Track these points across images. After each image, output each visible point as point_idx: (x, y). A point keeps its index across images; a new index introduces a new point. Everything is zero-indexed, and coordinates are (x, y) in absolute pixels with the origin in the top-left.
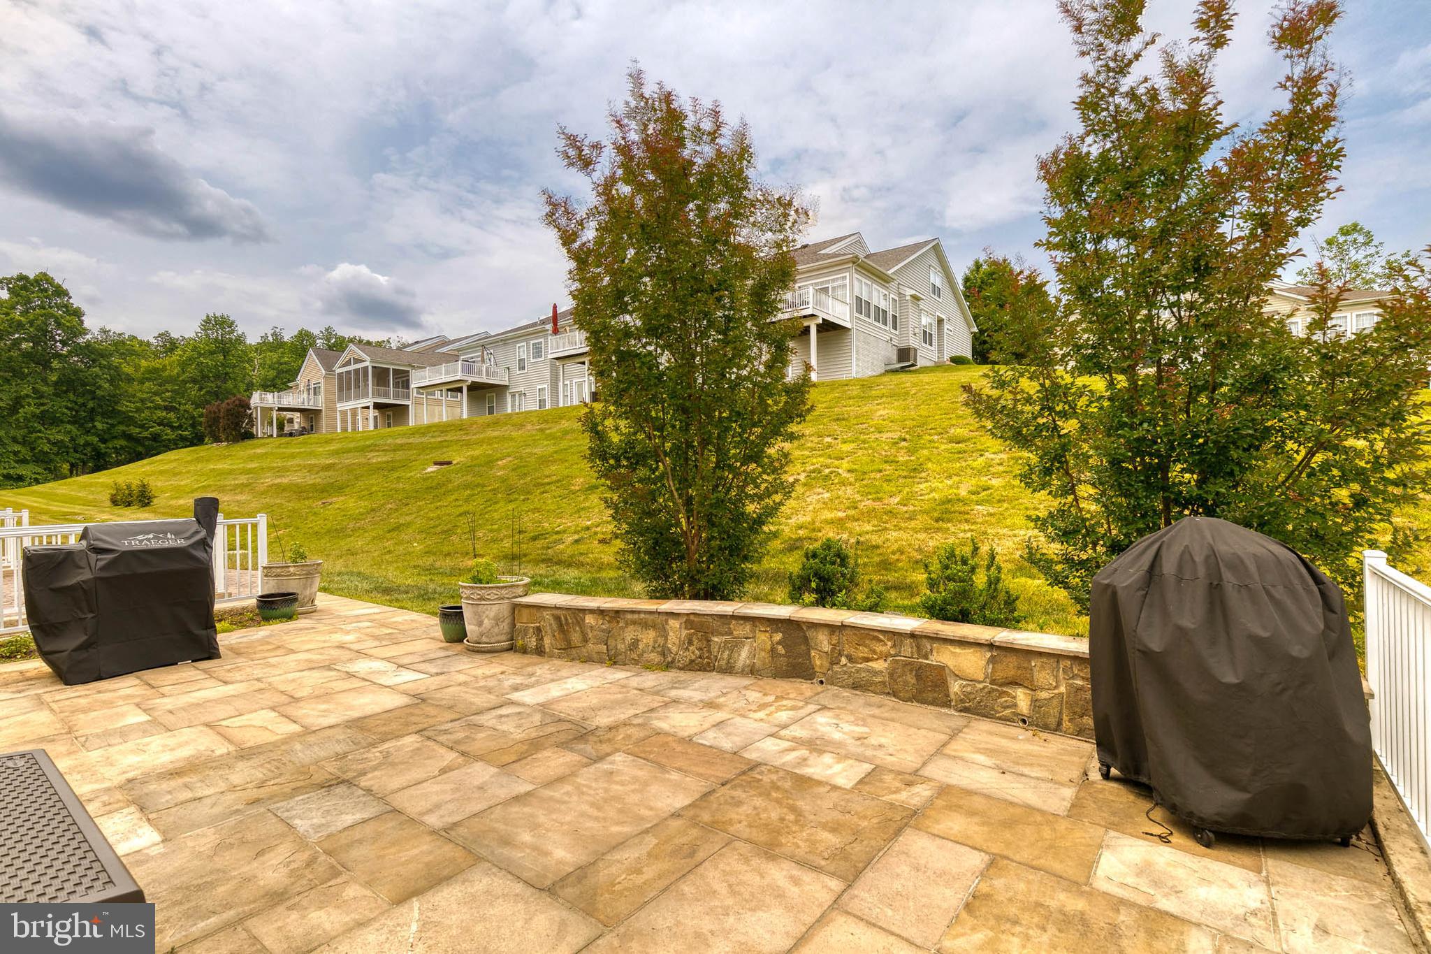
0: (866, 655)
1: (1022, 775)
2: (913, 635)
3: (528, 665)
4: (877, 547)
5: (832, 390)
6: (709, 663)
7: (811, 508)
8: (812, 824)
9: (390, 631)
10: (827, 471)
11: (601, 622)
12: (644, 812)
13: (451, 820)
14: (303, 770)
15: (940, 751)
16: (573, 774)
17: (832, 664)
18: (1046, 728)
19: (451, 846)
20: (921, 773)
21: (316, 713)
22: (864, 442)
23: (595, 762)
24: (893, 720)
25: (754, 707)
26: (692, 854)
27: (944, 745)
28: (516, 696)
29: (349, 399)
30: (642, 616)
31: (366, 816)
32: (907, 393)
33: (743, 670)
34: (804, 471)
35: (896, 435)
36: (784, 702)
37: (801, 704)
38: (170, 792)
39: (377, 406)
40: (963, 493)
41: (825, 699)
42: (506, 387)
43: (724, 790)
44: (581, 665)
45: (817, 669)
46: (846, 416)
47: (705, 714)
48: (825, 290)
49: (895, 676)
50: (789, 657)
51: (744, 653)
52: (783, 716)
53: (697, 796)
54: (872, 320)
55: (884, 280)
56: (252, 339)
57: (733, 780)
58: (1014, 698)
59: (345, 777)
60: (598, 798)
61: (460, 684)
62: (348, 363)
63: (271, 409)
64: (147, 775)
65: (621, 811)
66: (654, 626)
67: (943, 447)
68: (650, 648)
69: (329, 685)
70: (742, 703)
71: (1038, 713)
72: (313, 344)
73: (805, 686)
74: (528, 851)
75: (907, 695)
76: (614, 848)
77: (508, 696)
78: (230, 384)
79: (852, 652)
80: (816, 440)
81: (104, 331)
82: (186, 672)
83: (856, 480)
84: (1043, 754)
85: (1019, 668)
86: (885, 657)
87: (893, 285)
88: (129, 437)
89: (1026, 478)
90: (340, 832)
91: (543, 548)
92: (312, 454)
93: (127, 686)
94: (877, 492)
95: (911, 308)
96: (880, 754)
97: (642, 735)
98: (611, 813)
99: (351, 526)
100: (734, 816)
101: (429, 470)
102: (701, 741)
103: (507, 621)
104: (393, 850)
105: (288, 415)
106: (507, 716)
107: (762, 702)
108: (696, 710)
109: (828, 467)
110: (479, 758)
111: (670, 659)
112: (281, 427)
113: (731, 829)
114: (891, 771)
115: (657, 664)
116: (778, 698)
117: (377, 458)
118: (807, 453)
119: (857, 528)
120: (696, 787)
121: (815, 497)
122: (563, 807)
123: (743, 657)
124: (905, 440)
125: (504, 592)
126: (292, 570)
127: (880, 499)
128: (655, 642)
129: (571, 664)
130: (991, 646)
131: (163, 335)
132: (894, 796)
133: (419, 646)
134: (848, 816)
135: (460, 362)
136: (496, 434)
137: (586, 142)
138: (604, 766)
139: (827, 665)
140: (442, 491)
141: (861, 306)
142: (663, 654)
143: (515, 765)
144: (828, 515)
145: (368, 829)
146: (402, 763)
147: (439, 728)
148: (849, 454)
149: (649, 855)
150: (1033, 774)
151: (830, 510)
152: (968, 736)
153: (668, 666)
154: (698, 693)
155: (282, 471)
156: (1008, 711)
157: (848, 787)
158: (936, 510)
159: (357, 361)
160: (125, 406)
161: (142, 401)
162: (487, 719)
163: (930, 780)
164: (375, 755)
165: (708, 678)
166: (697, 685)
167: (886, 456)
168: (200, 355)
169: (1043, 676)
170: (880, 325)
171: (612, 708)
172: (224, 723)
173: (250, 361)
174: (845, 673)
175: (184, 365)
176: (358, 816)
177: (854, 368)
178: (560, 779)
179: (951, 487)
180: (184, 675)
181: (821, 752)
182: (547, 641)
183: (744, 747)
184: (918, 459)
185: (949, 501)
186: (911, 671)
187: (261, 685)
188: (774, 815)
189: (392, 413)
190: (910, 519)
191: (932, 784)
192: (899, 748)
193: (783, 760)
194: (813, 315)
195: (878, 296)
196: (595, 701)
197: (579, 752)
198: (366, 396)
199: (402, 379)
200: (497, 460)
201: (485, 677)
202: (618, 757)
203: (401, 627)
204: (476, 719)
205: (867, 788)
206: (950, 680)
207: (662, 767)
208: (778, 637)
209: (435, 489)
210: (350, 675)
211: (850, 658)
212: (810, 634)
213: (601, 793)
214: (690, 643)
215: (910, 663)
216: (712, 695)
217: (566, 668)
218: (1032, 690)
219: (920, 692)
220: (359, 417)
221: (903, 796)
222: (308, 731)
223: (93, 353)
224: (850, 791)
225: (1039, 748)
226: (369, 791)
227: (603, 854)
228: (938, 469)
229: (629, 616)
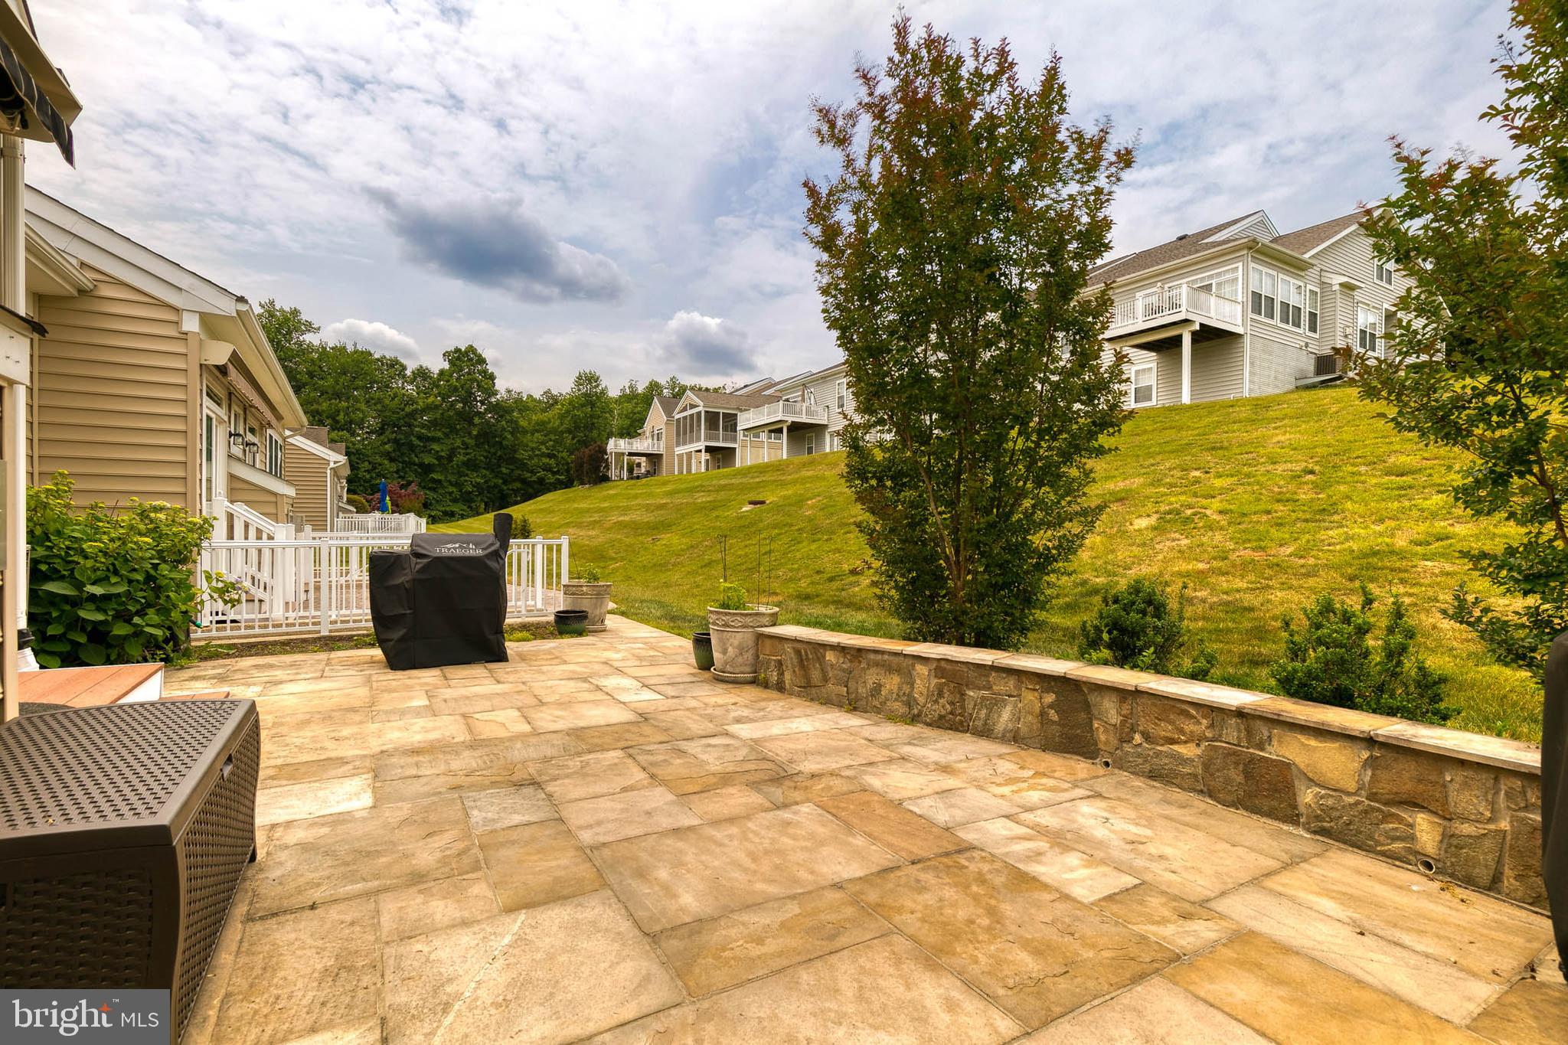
0: (1169, 735)
1: (1397, 944)
2: (1240, 713)
3: (764, 700)
4: (1251, 609)
5: (1210, 413)
6: (961, 722)
7: (1160, 557)
8: (1010, 938)
9: (656, 653)
10: (1189, 512)
11: (841, 660)
12: (803, 875)
13: (602, 839)
14: (510, 767)
15: (1257, 881)
16: (748, 817)
17: (1122, 741)
18: (1469, 882)
19: (589, 865)
20: (1213, 905)
21: (550, 718)
22: (1248, 475)
23: (778, 808)
24: (1197, 827)
25: (999, 780)
26: (832, 937)
27: (1268, 875)
28: (735, 728)
29: (685, 443)
30: (886, 657)
31: (533, 819)
32: (1324, 413)
33: (1004, 736)
34: (1156, 512)
35: (1298, 467)
36: (1044, 781)
37: (1067, 785)
38: (402, 767)
39: (708, 449)
40: (1401, 542)
41: (1103, 786)
42: (824, 427)
43: (913, 870)
44: (819, 707)
45: (1101, 746)
46: (1226, 444)
47: (933, 778)
48: (1207, 288)
49: (1213, 768)
50: (1064, 726)
51: (1006, 714)
52: (1035, 796)
53: (875, 869)
54: (1277, 320)
55: (1297, 267)
56: (614, 393)
57: (929, 859)
58: (1411, 826)
59: (538, 779)
60: (760, 847)
61: (688, 709)
62: (685, 409)
63: (623, 454)
64: (396, 749)
65: (777, 867)
66: (898, 671)
67: (1374, 481)
68: (894, 696)
69: (576, 695)
70: (988, 772)
71: (1456, 856)
72: (660, 394)
73: (1082, 765)
74: (657, 888)
75: (1230, 798)
76: (748, 907)
77: (726, 727)
78: (595, 433)
79: (1151, 729)
80: (1179, 474)
81: (509, 391)
82: (478, 671)
83: (1229, 524)
84: (1451, 920)
85: (1420, 781)
86: (1198, 740)
87: (1313, 273)
88: (524, 481)
89: (1466, 496)
90: (503, 829)
91: (838, 590)
92: (651, 495)
93: (429, 676)
94: (1261, 540)
95: (1340, 301)
96: (1157, 867)
97: (845, 789)
98: (765, 866)
99: (673, 560)
100: (909, 904)
101: (744, 509)
102: (912, 808)
103: (751, 652)
104: (535, 858)
105: (637, 459)
106: (715, 746)
107: (1013, 775)
108: (925, 771)
109: (1190, 507)
110: (664, 783)
111: (916, 711)
112: (631, 470)
113: (897, 919)
114: (1164, 893)
115: (902, 716)
116: (1037, 774)
117: (702, 498)
118: (1163, 490)
119: (1223, 583)
120: (880, 857)
121: (1168, 543)
122: (718, 850)
123: (1005, 718)
124: (1312, 472)
125: (748, 620)
126: (584, 589)
127: (1263, 549)
128: (900, 689)
129: (808, 704)
130: (1370, 741)
131: (547, 392)
132: (1153, 928)
133: (672, 670)
134: (1067, 939)
135: (781, 402)
136: (810, 473)
137: (841, 111)
138: (786, 815)
139: (1114, 742)
140: (753, 530)
141: (1260, 303)
142: (909, 706)
143: (694, 796)
144: (1184, 566)
145: (527, 832)
146: (593, 775)
147: (643, 747)
148: (1223, 491)
149: (783, 925)
150: (1420, 948)
151: (1188, 560)
152: (1316, 870)
153: (914, 719)
154: (936, 753)
155: (626, 510)
156: (1397, 846)
157: (1086, 901)
158: (1351, 565)
159: (693, 406)
160: (522, 454)
161: (533, 449)
162: (692, 747)
163: (1222, 917)
164: (575, 763)
165: (960, 739)
166: (939, 745)
167: (1280, 493)
168: (574, 408)
169: (1466, 798)
170: (1290, 327)
171: (827, 755)
172: (477, 716)
173: (611, 411)
174: (1139, 755)
175: (562, 417)
176: (526, 818)
177: (1247, 385)
178: (731, 820)
179: (1381, 534)
180: (474, 672)
181: (1066, 849)
182: (788, 676)
183: (963, 825)
184: (1330, 497)
185: (1375, 554)
186: (1237, 764)
187: (523, 687)
188: (962, 914)
189: (721, 456)
190: (1308, 575)
191: (1224, 923)
192: (1189, 864)
193: (1007, 850)
194: (1186, 321)
195: (1285, 289)
196: (812, 745)
197: (766, 796)
198: (698, 440)
199: (731, 421)
200: (808, 499)
201: (717, 706)
202: (805, 808)
203: (666, 651)
204: (683, 745)
205: (1115, 908)
206: (1300, 785)
207: (849, 827)
208: (1050, 698)
209: (747, 527)
210: (599, 688)
211: (1147, 737)
212: (1093, 698)
213: (767, 843)
214: (940, 695)
215: (1235, 753)
216: (953, 757)
217: (799, 706)
218: (1445, 818)
219: (1250, 795)
220: (693, 461)
221: (1169, 930)
222: (536, 733)
223: (501, 410)
224: (1088, 907)
225: (1447, 911)
226: (550, 796)
227: (732, 911)
228: (1362, 509)
229: (872, 656)
